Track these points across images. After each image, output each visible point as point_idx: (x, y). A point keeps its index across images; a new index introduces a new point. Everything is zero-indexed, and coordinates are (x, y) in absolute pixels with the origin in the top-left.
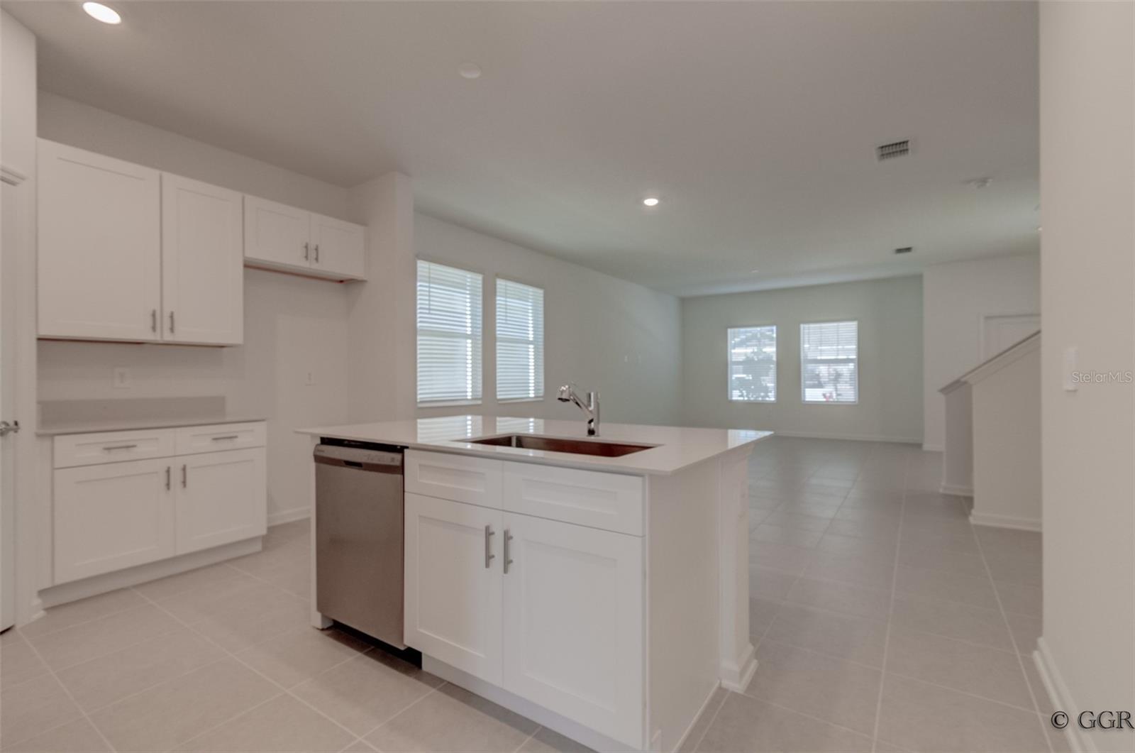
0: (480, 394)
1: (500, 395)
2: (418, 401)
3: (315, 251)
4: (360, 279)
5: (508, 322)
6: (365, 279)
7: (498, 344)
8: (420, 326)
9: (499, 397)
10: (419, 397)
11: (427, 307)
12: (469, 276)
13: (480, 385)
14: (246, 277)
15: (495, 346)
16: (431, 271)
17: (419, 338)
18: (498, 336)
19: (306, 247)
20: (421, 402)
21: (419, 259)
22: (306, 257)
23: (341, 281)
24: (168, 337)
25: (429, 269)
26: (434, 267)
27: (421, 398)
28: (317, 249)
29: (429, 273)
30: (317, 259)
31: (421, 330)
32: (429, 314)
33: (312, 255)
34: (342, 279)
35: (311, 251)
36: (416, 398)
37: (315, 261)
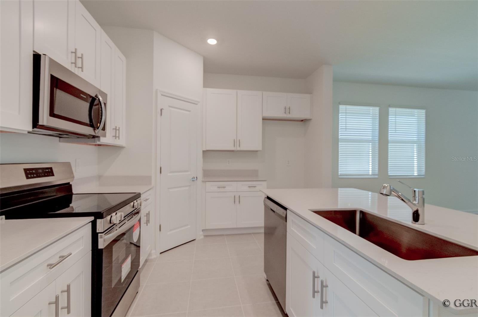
0: (377, 172)
1: (390, 173)
2: (339, 174)
3: (288, 110)
4: (309, 119)
5: (397, 132)
6: (310, 118)
7: (389, 144)
8: (341, 138)
9: (390, 174)
10: (339, 172)
11: (345, 128)
12: (371, 109)
13: (377, 167)
14: (263, 123)
15: (388, 146)
16: (347, 109)
17: (340, 143)
18: (389, 140)
19: (285, 108)
20: (340, 175)
21: (340, 104)
22: (285, 113)
23: (302, 121)
24: (238, 149)
25: (346, 108)
26: (349, 107)
27: (340, 173)
28: (289, 109)
29: (346, 110)
30: (289, 113)
31: (341, 140)
32: (346, 131)
33: (288, 111)
34: (302, 120)
35: (287, 110)
36: (338, 173)
37: (288, 114)
